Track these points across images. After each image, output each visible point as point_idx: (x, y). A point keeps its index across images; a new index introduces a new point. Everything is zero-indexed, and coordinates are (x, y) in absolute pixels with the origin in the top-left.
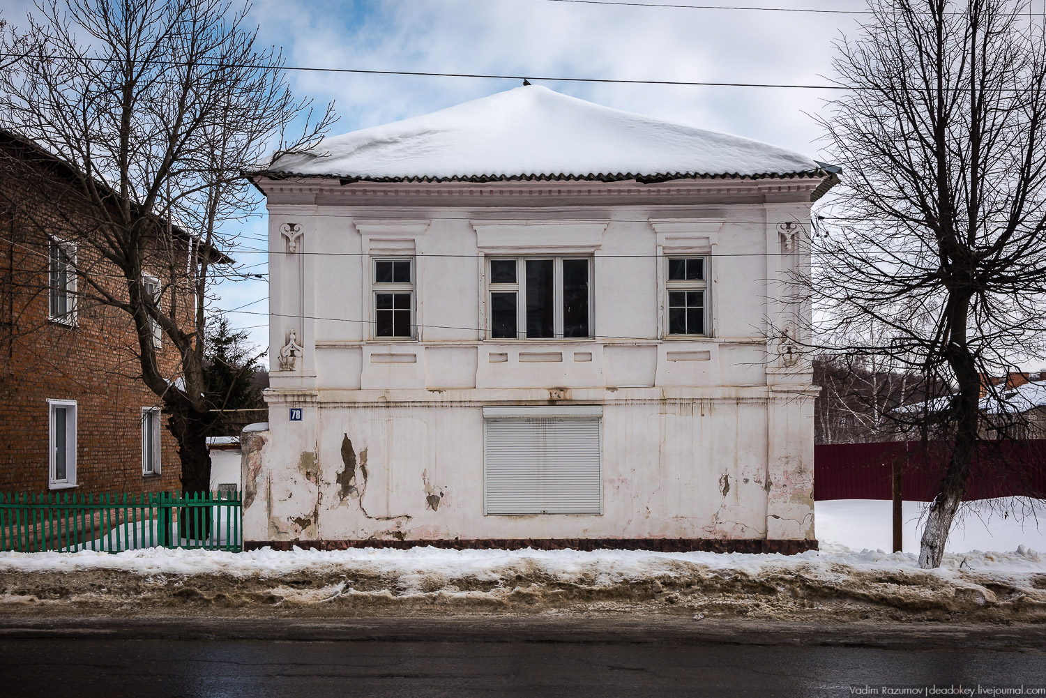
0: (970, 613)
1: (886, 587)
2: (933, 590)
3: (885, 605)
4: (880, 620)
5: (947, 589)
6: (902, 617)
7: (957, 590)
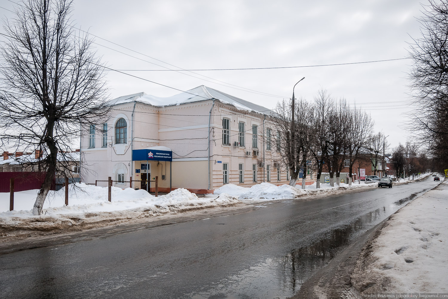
0: (67, 229)
1: (36, 224)
2: (53, 222)
3: (36, 230)
4: (36, 236)
5: (59, 222)
6: (44, 234)
7: (62, 221)
